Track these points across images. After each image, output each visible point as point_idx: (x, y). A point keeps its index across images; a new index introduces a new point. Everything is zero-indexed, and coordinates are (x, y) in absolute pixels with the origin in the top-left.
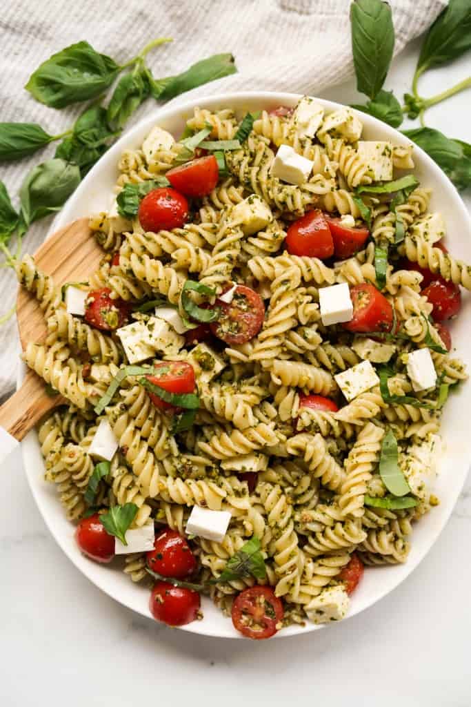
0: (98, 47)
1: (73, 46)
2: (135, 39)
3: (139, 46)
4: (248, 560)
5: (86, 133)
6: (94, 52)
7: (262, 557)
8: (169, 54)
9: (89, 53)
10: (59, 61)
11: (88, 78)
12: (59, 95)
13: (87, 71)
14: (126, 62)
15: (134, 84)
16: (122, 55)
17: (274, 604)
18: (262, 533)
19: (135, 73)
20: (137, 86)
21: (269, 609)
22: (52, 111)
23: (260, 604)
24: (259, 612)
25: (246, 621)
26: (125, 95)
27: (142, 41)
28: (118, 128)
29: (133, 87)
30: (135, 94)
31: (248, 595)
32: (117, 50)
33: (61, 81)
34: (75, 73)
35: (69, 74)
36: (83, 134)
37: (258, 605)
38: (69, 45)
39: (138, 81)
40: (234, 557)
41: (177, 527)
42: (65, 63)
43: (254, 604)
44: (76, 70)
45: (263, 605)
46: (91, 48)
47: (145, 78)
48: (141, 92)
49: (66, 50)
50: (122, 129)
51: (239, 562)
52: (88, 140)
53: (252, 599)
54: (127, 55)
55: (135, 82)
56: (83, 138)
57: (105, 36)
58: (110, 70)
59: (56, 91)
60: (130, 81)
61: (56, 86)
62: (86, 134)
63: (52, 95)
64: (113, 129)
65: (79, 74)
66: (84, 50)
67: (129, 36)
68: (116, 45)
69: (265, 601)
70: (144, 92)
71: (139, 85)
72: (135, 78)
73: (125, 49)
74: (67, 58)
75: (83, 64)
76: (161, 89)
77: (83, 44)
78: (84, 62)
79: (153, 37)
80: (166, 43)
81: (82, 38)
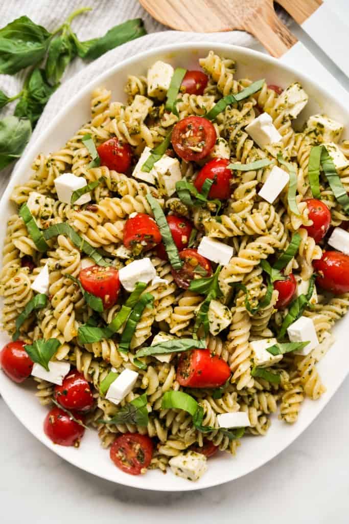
0: (36, 20)
1: (16, 21)
2: (62, 11)
3: (65, 16)
4: (135, 412)
5: (37, 91)
6: (34, 24)
7: (147, 411)
8: (90, 21)
9: (30, 25)
10: (5, 34)
11: (31, 47)
12: (9, 63)
13: (30, 41)
14: (56, 29)
15: (63, 45)
16: (53, 24)
17: (145, 454)
18: (155, 390)
19: (63, 37)
20: (67, 47)
21: (141, 456)
22: (8, 77)
23: (135, 449)
24: (133, 455)
25: (120, 456)
26: (57, 55)
27: (67, 12)
28: (57, 82)
29: (63, 48)
30: (65, 53)
31: (128, 440)
32: (49, 21)
33: (10, 51)
34: (19, 43)
35: (14, 44)
36: (36, 93)
37: (133, 450)
38: (12, 21)
39: (67, 42)
40: (124, 407)
41: (83, 372)
42: (11, 36)
43: (131, 448)
44: (20, 41)
45: (136, 451)
46: (31, 21)
47: (72, 40)
48: (70, 52)
49: (9, 25)
50: (59, 83)
51: (127, 412)
52: (41, 97)
53: (130, 444)
54: (56, 24)
55: (64, 43)
56: (36, 95)
57: (40, 11)
58: (46, 37)
59: (6, 60)
60: (60, 44)
61: (6, 56)
62: (39, 92)
63: (3, 63)
64: (52, 84)
65: (24, 44)
66: (25, 24)
67: (57, 9)
68: (49, 16)
69: (140, 450)
70: (73, 52)
71: (68, 46)
72: (64, 41)
73: (55, 19)
74: (12, 31)
75: (24, 35)
76: (86, 50)
77: (24, 19)
78: (26, 33)
79: (76, 7)
80: (86, 11)
81: (22, 14)
